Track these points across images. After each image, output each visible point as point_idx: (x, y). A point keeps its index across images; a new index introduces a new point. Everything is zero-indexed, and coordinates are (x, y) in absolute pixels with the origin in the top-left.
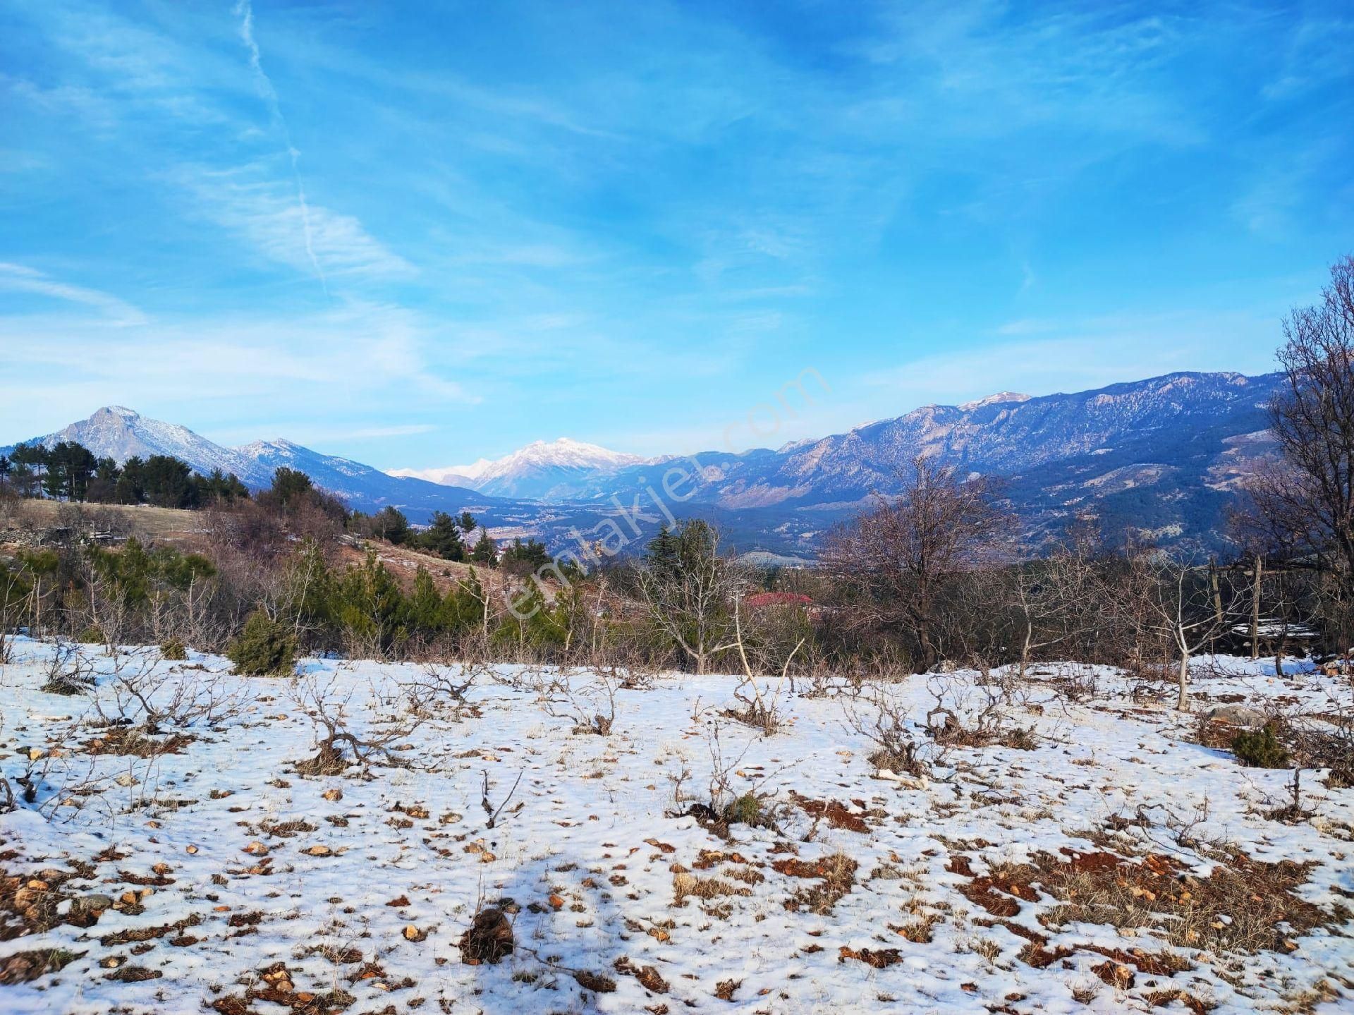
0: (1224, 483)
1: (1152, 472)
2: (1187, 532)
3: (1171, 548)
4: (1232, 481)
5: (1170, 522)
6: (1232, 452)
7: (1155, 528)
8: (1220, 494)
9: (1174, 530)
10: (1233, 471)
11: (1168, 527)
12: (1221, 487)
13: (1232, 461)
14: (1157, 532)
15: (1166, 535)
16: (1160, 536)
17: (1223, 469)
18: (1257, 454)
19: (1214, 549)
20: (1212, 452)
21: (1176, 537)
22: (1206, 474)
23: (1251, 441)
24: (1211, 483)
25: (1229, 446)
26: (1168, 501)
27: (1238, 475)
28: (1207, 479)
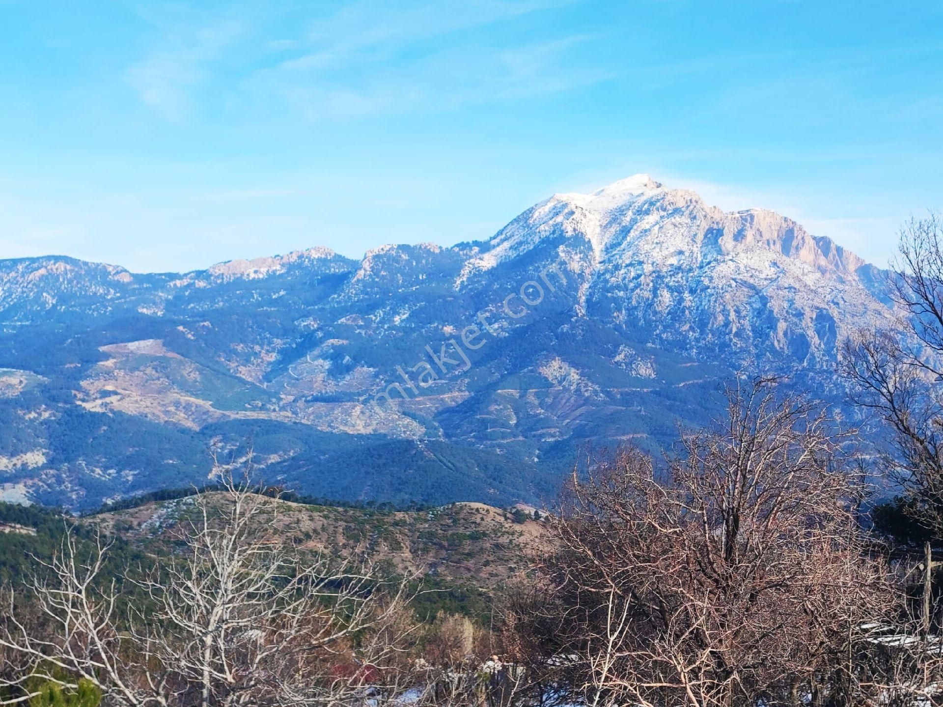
0: (99, 402)
1: (14, 381)
2: (52, 463)
3: (30, 482)
4: (108, 400)
5: (32, 447)
6: (110, 363)
7: (12, 455)
8: (93, 415)
9: (35, 458)
10: (110, 388)
11: (29, 455)
12: (94, 406)
13: (108, 374)
14: (14, 460)
15: (24, 465)
16: (19, 466)
17: (99, 384)
18: (137, 369)
19: (81, 485)
20: (87, 362)
21: (38, 468)
22: (79, 389)
23: (132, 352)
24: (83, 401)
25: (106, 356)
26: (32, 421)
27: (116, 393)
28: (80, 395)
